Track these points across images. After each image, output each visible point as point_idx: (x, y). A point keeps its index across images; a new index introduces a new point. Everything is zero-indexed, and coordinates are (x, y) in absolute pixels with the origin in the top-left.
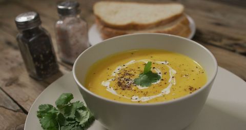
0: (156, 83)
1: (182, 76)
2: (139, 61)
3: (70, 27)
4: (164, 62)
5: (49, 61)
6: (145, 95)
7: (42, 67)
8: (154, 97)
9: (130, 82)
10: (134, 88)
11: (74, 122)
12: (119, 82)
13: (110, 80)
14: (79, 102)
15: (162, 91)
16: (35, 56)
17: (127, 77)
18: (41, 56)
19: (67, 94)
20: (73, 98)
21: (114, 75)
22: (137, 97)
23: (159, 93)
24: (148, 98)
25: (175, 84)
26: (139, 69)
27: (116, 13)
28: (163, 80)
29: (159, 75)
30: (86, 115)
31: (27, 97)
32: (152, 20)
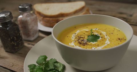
0: (100, 39)
1: (110, 34)
2: (82, 30)
3: (29, 19)
4: (96, 29)
5: (19, 40)
6: (98, 46)
7: (16, 45)
8: (103, 46)
9: (85, 41)
10: (89, 44)
11: (54, 71)
12: (79, 42)
13: (73, 42)
14: (52, 59)
15: (106, 43)
16: (11, 38)
17: (82, 39)
18: (15, 37)
19: (43, 56)
20: (47, 58)
21: (73, 39)
22: (95, 48)
23: (105, 44)
24: (100, 47)
25: (109, 38)
26: (85, 34)
27: (48, 9)
28: (102, 37)
29: (98, 35)
30: (60, 65)
31: (11, 64)
32: (71, 10)
